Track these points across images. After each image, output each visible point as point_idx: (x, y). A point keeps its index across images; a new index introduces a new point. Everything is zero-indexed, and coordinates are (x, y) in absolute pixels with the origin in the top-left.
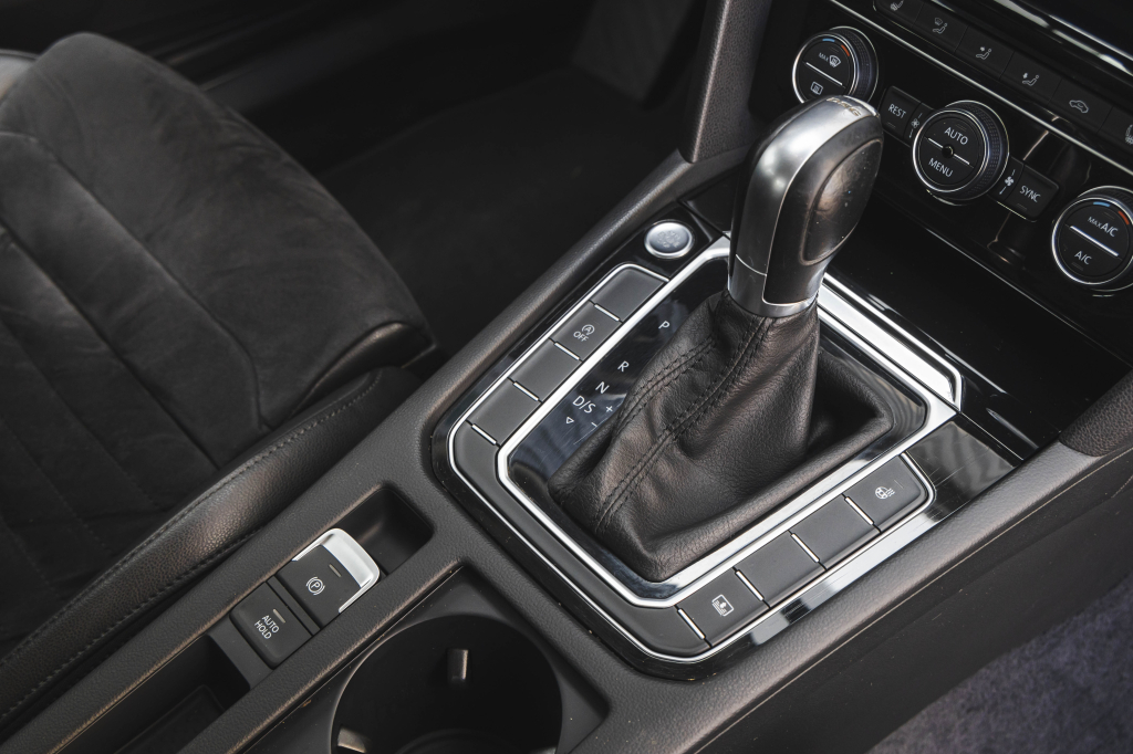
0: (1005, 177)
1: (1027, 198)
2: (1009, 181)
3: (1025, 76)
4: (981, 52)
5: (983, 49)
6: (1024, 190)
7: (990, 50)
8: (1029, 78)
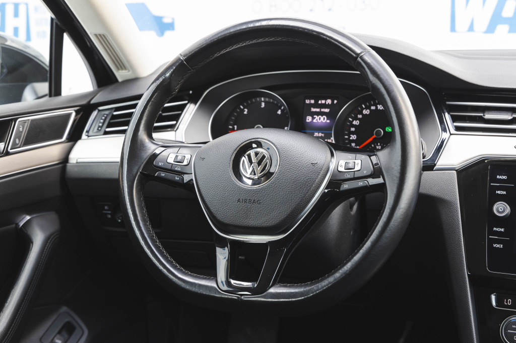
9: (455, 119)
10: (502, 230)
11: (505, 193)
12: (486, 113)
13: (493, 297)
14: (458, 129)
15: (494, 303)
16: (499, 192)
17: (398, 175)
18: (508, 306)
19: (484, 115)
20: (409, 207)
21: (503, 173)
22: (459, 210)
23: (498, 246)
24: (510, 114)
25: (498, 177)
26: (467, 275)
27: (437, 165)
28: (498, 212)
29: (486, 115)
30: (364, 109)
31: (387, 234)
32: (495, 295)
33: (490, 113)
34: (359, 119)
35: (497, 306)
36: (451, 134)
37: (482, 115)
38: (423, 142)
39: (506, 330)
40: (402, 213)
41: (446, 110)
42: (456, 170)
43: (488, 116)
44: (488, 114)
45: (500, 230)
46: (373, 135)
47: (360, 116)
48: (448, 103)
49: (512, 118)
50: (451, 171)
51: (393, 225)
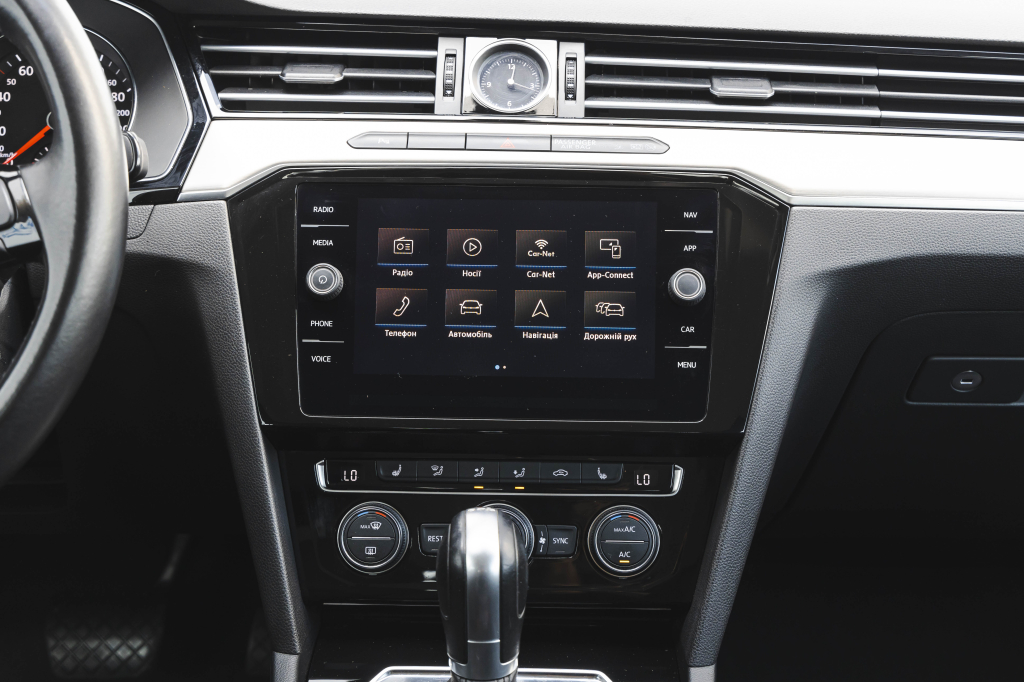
0: (537, 539)
1: (561, 546)
2: (542, 541)
3: (515, 472)
4: (476, 473)
5: (477, 470)
6: (556, 541)
7: (482, 469)
8: (519, 472)
9: (220, 84)
10: (329, 324)
11: (331, 243)
12: (288, 68)
13: (320, 470)
14: (227, 105)
15: (322, 482)
16: (318, 242)
17: (72, 221)
18: (351, 485)
19: (283, 75)
20: (102, 293)
21: (326, 201)
22: (236, 287)
23: (322, 359)
24: (337, 69)
25: (315, 209)
26: (258, 428)
27: (184, 188)
28: (318, 285)
29: (287, 74)
30: (19, 64)
31: (54, 358)
32: (324, 464)
33: (296, 69)
34: (10, 89)
35: (328, 487)
36: (213, 119)
37: (279, 73)
38: (137, 140)
39: (347, 536)
40: (85, 309)
41: (201, 63)
42: (226, 200)
43: (292, 75)
44: (292, 71)
45: (325, 323)
46: (46, 125)
47: (12, 82)
48: (205, 48)
49: (341, 78)
50: (215, 202)
51: (67, 337)
